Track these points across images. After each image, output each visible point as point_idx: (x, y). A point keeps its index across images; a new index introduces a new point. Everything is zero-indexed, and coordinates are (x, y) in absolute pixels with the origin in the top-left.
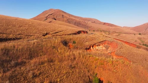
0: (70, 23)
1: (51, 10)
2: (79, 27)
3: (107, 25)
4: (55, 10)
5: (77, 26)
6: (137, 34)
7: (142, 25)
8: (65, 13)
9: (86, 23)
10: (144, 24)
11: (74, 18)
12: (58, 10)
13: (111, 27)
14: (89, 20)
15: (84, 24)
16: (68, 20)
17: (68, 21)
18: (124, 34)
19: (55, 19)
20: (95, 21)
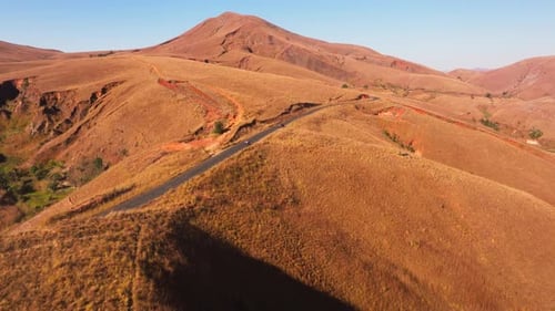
0: (294, 62)
1: (227, 16)
2: (322, 73)
3: (402, 69)
4: (242, 18)
5: (316, 70)
6: (480, 96)
7: (511, 67)
8: (274, 27)
9: (341, 62)
10: (517, 64)
11: (302, 46)
12: (254, 18)
13: (412, 75)
14: (348, 50)
15: (334, 64)
16: (287, 51)
17: (288, 56)
18: (445, 96)
19: (251, 51)
20: (365, 56)
